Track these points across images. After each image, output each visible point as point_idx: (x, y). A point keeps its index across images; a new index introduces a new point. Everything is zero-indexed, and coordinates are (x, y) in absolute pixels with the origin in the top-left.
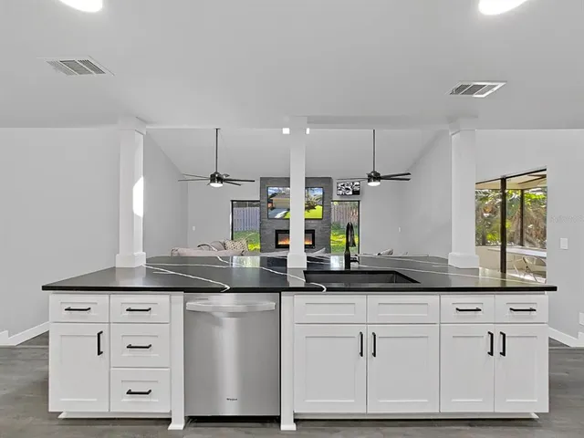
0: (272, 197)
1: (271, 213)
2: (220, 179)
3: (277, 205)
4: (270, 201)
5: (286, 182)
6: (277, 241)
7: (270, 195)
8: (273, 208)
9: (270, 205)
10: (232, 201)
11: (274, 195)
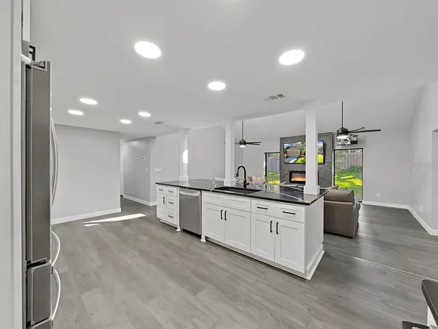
0: (287, 149)
1: (286, 160)
2: (245, 143)
3: (290, 155)
4: (286, 152)
5: (303, 138)
6: (290, 178)
7: (285, 147)
8: (287, 157)
9: (285, 155)
10: (266, 153)
11: (288, 148)
